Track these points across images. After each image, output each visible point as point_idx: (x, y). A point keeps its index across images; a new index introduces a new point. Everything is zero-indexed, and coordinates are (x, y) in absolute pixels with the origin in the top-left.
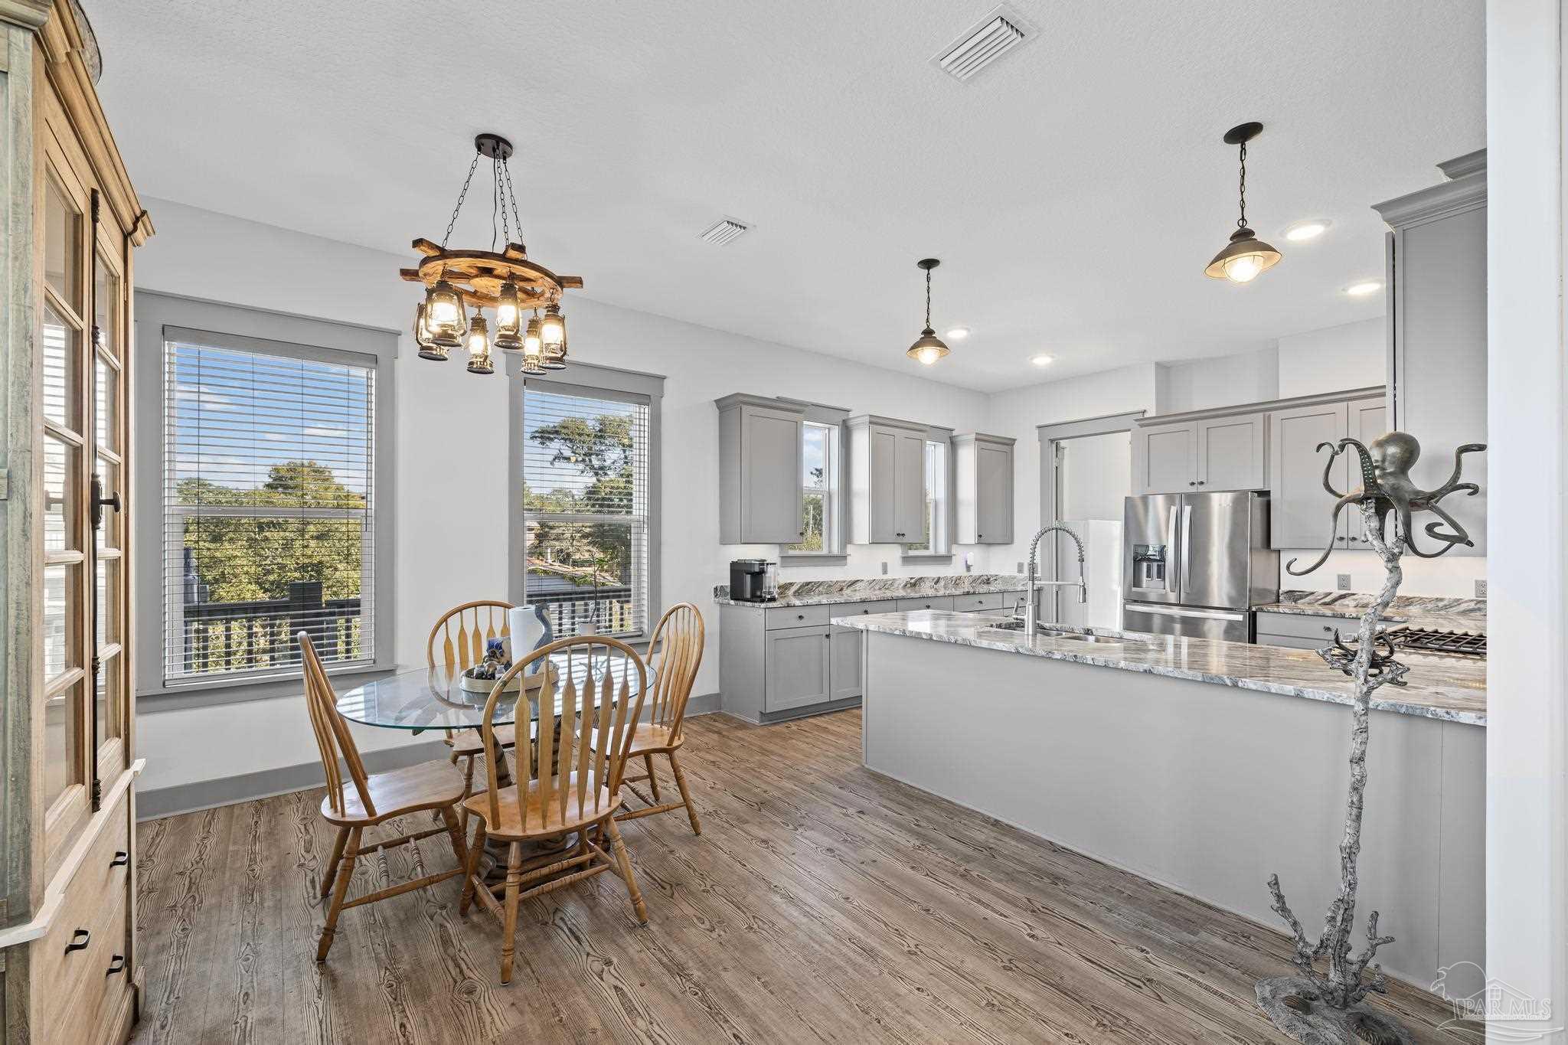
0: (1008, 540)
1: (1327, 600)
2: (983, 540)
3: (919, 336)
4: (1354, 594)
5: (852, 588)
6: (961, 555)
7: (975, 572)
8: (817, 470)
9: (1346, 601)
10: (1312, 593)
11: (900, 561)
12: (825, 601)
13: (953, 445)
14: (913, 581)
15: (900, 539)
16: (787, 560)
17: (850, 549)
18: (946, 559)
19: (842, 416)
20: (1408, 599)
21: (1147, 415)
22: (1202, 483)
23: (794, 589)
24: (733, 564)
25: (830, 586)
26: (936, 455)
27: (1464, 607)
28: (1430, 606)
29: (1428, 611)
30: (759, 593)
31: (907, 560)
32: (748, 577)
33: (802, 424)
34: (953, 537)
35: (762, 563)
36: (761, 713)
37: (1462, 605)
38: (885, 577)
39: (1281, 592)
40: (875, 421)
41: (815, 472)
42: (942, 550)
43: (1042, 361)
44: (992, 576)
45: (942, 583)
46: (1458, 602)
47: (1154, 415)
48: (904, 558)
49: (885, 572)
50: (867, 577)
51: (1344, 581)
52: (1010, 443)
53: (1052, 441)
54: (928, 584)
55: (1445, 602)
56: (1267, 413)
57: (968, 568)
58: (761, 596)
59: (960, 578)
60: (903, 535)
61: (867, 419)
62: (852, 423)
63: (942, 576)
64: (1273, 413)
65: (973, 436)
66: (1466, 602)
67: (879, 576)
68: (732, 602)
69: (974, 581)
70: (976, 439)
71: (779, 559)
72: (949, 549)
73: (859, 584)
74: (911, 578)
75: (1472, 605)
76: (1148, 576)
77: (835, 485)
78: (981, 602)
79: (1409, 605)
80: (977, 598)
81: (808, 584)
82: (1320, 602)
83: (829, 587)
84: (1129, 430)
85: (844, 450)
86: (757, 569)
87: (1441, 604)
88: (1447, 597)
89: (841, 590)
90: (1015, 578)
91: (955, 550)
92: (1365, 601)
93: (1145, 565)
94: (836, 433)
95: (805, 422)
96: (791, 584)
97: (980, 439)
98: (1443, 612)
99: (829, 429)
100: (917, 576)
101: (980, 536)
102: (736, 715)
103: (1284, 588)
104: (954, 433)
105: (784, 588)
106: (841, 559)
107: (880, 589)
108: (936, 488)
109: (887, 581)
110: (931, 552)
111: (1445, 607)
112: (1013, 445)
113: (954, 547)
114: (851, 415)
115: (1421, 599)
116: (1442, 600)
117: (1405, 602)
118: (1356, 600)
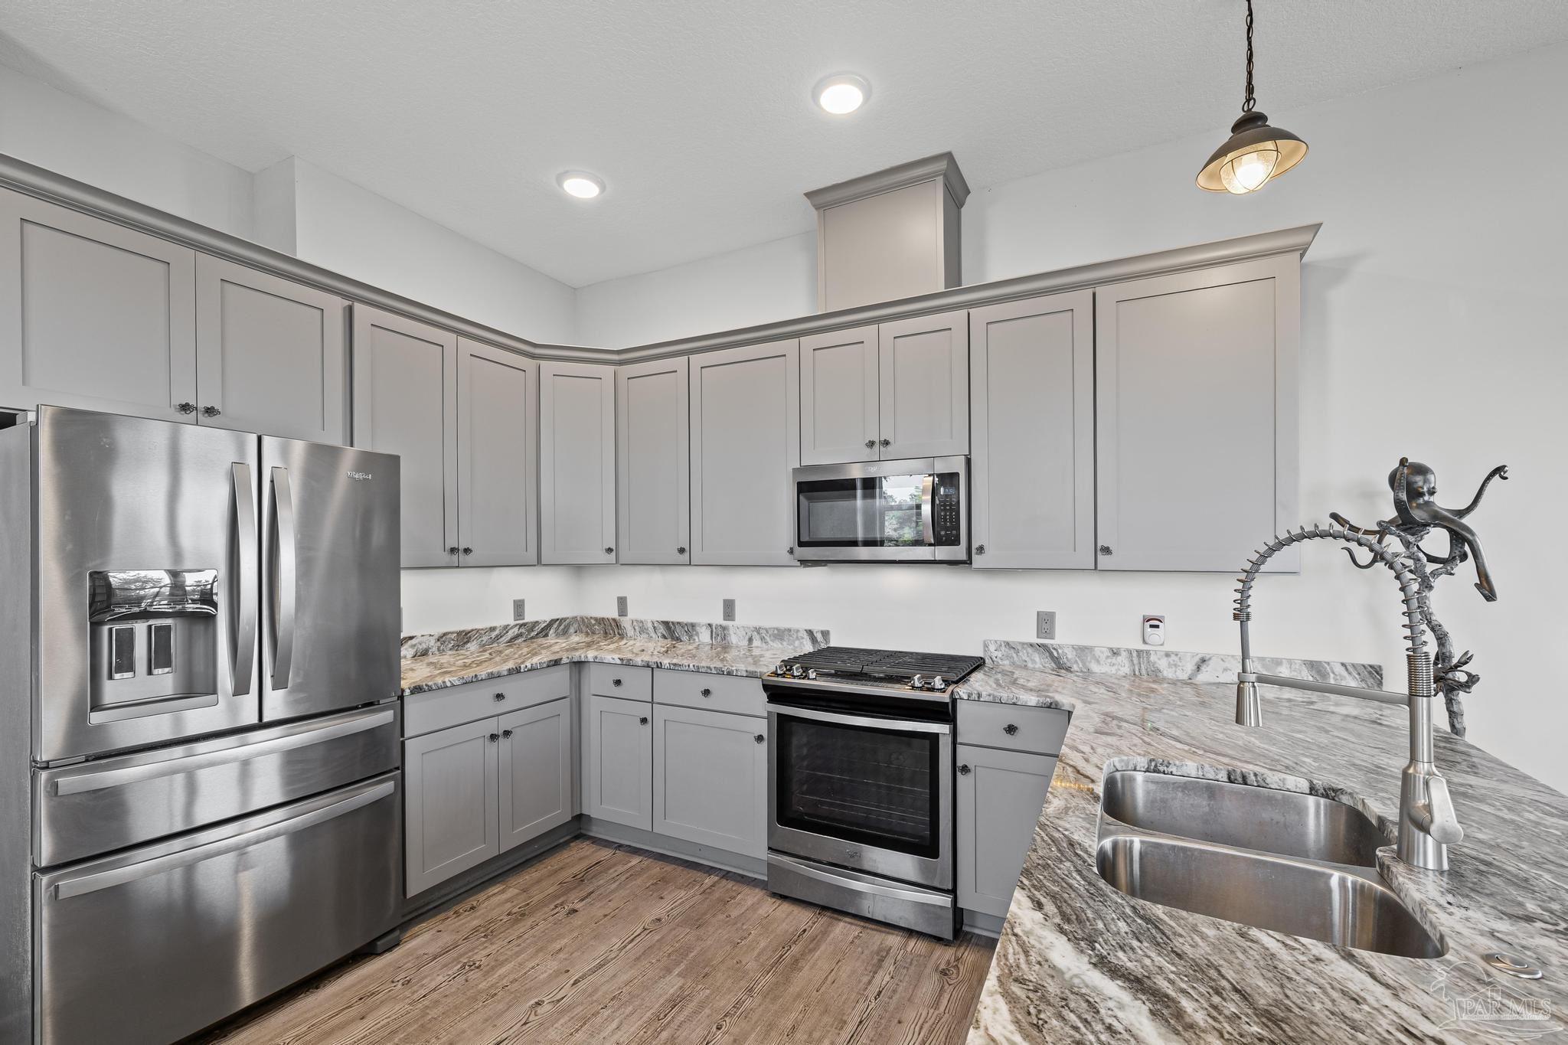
4: (411, 638)
20: (466, 634)
22: (212, 411)
27: (511, 634)
28: (485, 639)
29: (484, 645)
37: (510, 632)
46: (506, 628)
55: (497, 632)
56: (348, 303)
64: (356, 307)
66: (512, 628)
75: (516, 631)
79: (468, 642)
87: (494, 635)
88: (498, 625)
92: (424, 646)
98: (496, 644)
115: (478, 631)
116: (493, 629)
117: (464, 638)
118: (413, 646)
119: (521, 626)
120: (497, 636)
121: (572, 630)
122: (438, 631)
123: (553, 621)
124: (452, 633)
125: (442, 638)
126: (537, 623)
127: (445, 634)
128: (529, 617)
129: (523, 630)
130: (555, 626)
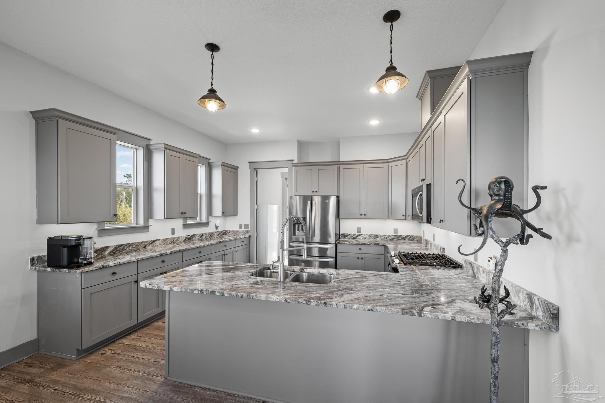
0: (235, 214)
1: (354, 237)
2: (225, 214)
3: (206, 93)
4: (362, 234)
5: (152, 245)
6: (213, 222)
7: (220, 229)
8: (127, 175)
9: (360, 237)
10: (350, 234)
11: (182, 227)
12: (134, 259)
13: (210, 168)
14: (189, 237)
15: (183, 216)
16: (102, 232)
17: (151, 222)
18: (206, 224)
19: (147, 142)
20: (377, 236)
21: (294, 162)
22: (316, 192)
23: (108, 251)
24: (50, 240)
25: (137, 245)
26: (202, 171)
27: (391, 238)
28: (383, 238)
29: (382, 239)
30: (76, 260)
31: (186, 226)
32: (65, 250)
33: (116, 144)
34: (210, 212)
35: (79, 238)
36: (78, 350)
37: (391, 237)
38: (173, 236)
39: (340, 234)
40: (167, 148)
41: (126, 175)
42: (204, 220)
43: (255, 131)
44: (227, 231)
45: (204, 236)
46: (390, 236)
47: (297, 162)
48: (184, 225)
49: (173, 233)
50: (162, 237)
51: (359, 230)
52: (236, 168)
53: (255, 169)
54: (197, 238)
55: (386, 236)
56: (339, 166)
57: (217, 227)
58: (78, 262)
59: (213, 233)
60: (185, 213)
61: (163, 146)
62: (152, 147)
63: (204, 232)
64: (341, 166)
65: (221, 163)
66: (392, 236)
67: (170, 236)
68: (49, 269)
69: (219, 234)
70: (222, 165)
71: (97, 232)
72: (208, 219)
73: (157, 242)
74: (188, 236)
75: (393, 237)
76: (298, 230)
77: (141, 183)
78: (226, 246)
79: (377, 238)
80: (224, 244)
81: (120, 246)
82: (352, 238)
83: (137, 247)
84: (287, 168)
85: (147, 163)
86: (73, 243)
87: (385, 237)
88: (387, 235)
89: (145, 247)
90: (238, 231)
91: (211, 219)
92: (365, 237)
93: (297, 225)
94: (141, 153)
95: (118, 142)
96: (107, 248)
97: (224, 165)
98: (386, 240)
99: (136, 149)
100: (192, 234)
101: (223, 212)
102: (54, 353)
103: (341, 233)
104: (210, 161)
105: (100, 252)
106: (145, 228)
107: (170, 243)
108: (202, 189)
109: (174, 238)
110: (198, 221)
111: (387, 238)
112: (237, 169)
113: (210, 217)
114: (152, 142)
115: (380, 235)
116: (385, 235)
117: (376, 236)
118: (362, 236)
119: (395, 236)
120: (386, 237)
121: (416, 240)
122: (369, 234)
123: (407, 236)
124: (373, 235)
125: (370, 236)
126: (401, 236)
127: (371, 235)
128: (399, 234)
129: (396, 237)
130: (409, 237)
